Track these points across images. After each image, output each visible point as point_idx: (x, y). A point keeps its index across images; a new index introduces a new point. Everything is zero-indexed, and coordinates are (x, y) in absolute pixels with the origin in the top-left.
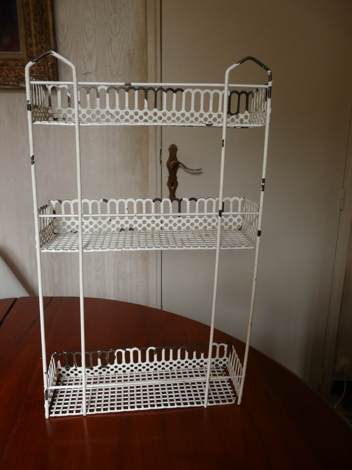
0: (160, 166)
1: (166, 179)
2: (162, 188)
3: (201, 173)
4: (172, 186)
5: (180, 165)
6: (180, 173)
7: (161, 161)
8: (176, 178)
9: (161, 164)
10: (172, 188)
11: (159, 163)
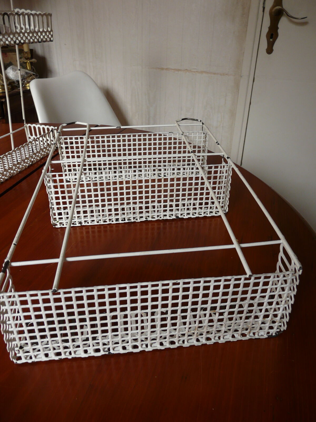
0: (262, 13)
1: (265, 30)
2: (260, 40)
3: (306, 23)
4: (271, 38)
5: (284, 12)
6: (283, 23)
7: (264, 8)
8: (278, 28)
9: (264, 11)
10: (271, 40)
11: (261, 9)
